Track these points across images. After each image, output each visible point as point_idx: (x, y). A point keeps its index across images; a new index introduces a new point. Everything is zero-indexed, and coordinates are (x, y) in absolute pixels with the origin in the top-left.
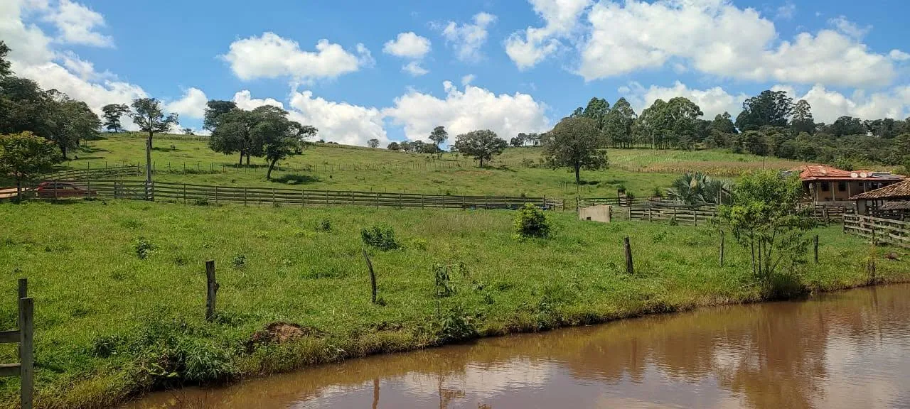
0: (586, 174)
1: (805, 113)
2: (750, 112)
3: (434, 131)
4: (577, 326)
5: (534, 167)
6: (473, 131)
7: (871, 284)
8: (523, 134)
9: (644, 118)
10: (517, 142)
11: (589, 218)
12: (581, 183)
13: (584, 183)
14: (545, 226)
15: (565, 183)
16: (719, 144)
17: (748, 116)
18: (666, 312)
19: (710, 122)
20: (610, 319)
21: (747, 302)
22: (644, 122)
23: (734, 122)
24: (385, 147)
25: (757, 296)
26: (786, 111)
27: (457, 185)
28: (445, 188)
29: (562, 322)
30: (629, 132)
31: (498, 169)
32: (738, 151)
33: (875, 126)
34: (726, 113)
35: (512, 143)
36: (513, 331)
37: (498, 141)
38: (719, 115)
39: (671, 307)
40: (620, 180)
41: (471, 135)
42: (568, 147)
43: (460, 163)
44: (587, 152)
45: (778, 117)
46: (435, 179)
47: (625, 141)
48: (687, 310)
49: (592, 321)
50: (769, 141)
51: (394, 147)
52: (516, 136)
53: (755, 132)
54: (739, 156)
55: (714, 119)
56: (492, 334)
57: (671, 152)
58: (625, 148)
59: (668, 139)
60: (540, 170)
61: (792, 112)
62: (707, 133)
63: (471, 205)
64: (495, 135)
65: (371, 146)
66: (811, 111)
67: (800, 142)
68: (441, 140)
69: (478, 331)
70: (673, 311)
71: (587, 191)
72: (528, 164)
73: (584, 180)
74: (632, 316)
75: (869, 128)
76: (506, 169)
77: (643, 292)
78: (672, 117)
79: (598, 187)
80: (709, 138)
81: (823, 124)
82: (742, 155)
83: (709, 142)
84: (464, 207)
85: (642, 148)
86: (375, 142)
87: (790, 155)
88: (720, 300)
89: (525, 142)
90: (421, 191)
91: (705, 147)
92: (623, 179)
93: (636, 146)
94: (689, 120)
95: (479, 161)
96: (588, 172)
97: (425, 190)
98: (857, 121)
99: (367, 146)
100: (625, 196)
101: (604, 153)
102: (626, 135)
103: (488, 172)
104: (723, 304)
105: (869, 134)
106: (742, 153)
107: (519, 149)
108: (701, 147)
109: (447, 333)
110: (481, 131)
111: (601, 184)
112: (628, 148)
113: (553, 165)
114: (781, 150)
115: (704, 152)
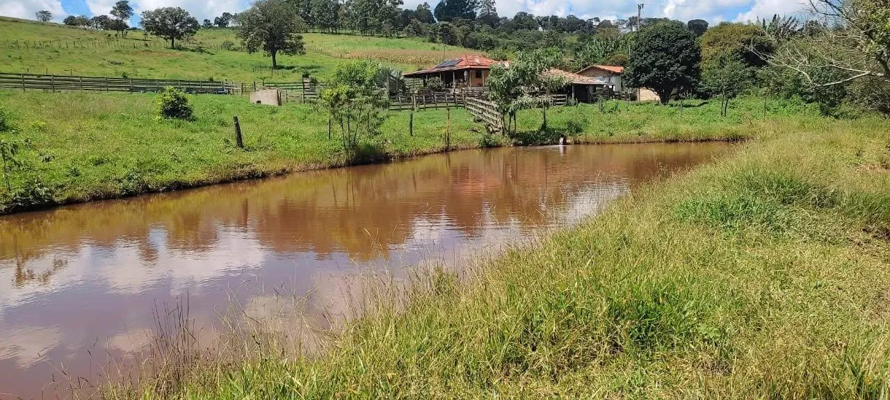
0: (282, 58)
1: (491, 8)
2: (446, 4)
3: (116, 6)
4: (163, 191)
5: (235, 50)
6: (161, 8)
7: (446, 151)
8: (228, 14)
9: (350, 4)
10: (222, 22)
11: (259, 102)
12: (276, 67)
13: (282, 67)
14: (185, 109)
15: (262, 67)
16: (417, 33)
17: (445, 8)
18: (258, 177)
19: (412, 11)
20: (199, 185)
21: (333, 167)
22: (350, 8)
23: (433, 12)
24: (61, 22)
25: (343, 162)
26: (476, 5)
27: (139, 67)
28: (121, 69)
29: (148, 189)
30: (336, 17)
31: (193, 51)
32: (433, 41)
33: (544, 22)
34: (426, 3)
35: (216, 22)
36: (95, 199)
37: (192, 21)
38: (420, 5)
39: (263, 173)
40: (317, 65)
41: (158, 12)
42: (263, 30)
43: (148, 43)
44: (282, 37)
45: (468, 10)
46: (112, 59)
47: (334, 26)
48: (278, 175)
49: (180, 188)
50: (458, 32)
51: (71, 22)
52: (220, 15)
53: (446, 23)
54: (433, 45)
55: (416, 9)
56: (71, 203)
57: (375, 40)
58: (332, 33)
59: (373, 26)
60: (241, 54)
61: (480, 5)
62: (407, 22)
63: (141, 88)
64: (187, 13)
65: (40, 20)
66: (495, 6)
67: (484, 34)
68: (125, 16)
69: (56, 200)
70: (264, 176)
71: (281, 76)
72: (228, 46)
73: (282, 65)
74: (223, 182)
75: (540, 23)
76: (202, 51)
77: (240, 162)
78: (375, 5)
79: (293, 72)
80: (409, 27)
81: (506, 18)
82: (436, 44)
83: (408, 31)
84: (132, 90)
85: (348, 34)
86: (45, 15)
87: (473, 45)
88: (312, 166)
89: (230, 22)
90: (92, 73)
91: (405, 35)
92: (321, 65)
93: (344, 32)
94: (390, 8)
95: (170, 41)
96: (285, 57)
97: (98, 72)
98: (531, 16)
99: (35, 19)
100: (308, 81)
101: (300, 38)
102: (333, 21)
103: (179, 53)
104: (315, 170)
105: (540, 29)
106: (435, 42)
107: (224, 30)
108: (401, 36)
109: (17, 202)
110: (171, 9)
111: (296, 69)
112: (336, 34)
113: (251, 49)
114: (468, 40)
115: (404, 41)
